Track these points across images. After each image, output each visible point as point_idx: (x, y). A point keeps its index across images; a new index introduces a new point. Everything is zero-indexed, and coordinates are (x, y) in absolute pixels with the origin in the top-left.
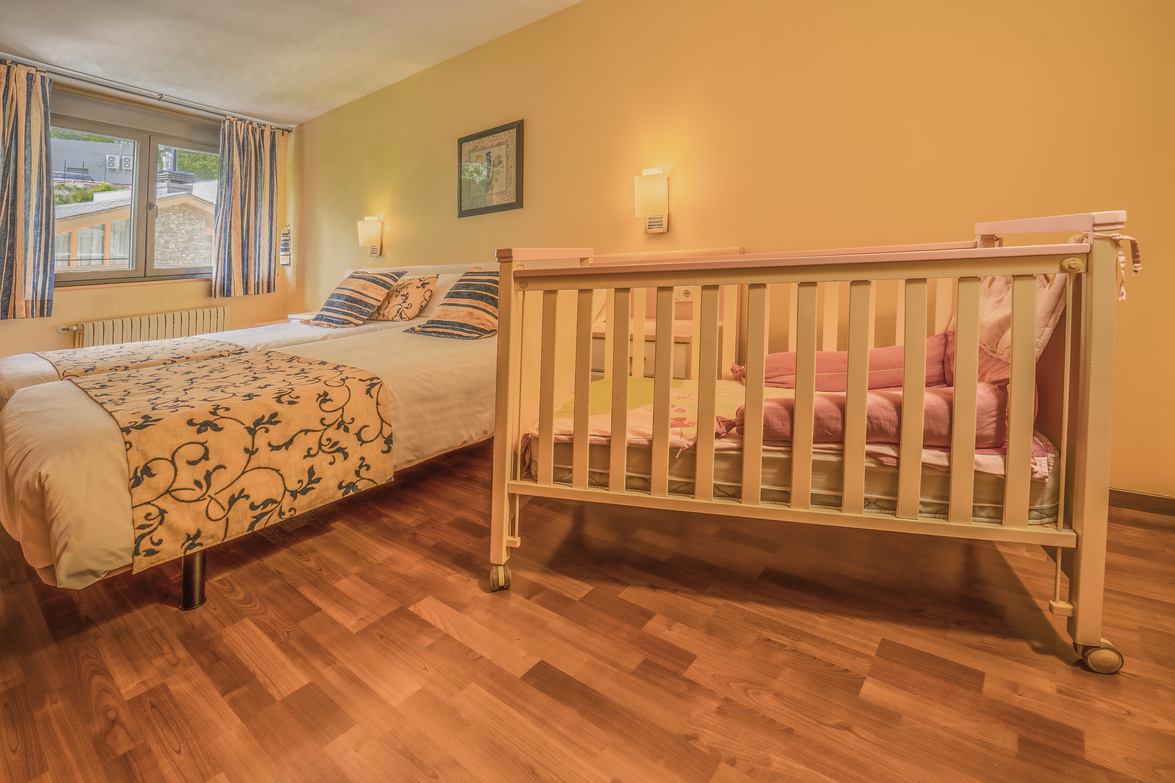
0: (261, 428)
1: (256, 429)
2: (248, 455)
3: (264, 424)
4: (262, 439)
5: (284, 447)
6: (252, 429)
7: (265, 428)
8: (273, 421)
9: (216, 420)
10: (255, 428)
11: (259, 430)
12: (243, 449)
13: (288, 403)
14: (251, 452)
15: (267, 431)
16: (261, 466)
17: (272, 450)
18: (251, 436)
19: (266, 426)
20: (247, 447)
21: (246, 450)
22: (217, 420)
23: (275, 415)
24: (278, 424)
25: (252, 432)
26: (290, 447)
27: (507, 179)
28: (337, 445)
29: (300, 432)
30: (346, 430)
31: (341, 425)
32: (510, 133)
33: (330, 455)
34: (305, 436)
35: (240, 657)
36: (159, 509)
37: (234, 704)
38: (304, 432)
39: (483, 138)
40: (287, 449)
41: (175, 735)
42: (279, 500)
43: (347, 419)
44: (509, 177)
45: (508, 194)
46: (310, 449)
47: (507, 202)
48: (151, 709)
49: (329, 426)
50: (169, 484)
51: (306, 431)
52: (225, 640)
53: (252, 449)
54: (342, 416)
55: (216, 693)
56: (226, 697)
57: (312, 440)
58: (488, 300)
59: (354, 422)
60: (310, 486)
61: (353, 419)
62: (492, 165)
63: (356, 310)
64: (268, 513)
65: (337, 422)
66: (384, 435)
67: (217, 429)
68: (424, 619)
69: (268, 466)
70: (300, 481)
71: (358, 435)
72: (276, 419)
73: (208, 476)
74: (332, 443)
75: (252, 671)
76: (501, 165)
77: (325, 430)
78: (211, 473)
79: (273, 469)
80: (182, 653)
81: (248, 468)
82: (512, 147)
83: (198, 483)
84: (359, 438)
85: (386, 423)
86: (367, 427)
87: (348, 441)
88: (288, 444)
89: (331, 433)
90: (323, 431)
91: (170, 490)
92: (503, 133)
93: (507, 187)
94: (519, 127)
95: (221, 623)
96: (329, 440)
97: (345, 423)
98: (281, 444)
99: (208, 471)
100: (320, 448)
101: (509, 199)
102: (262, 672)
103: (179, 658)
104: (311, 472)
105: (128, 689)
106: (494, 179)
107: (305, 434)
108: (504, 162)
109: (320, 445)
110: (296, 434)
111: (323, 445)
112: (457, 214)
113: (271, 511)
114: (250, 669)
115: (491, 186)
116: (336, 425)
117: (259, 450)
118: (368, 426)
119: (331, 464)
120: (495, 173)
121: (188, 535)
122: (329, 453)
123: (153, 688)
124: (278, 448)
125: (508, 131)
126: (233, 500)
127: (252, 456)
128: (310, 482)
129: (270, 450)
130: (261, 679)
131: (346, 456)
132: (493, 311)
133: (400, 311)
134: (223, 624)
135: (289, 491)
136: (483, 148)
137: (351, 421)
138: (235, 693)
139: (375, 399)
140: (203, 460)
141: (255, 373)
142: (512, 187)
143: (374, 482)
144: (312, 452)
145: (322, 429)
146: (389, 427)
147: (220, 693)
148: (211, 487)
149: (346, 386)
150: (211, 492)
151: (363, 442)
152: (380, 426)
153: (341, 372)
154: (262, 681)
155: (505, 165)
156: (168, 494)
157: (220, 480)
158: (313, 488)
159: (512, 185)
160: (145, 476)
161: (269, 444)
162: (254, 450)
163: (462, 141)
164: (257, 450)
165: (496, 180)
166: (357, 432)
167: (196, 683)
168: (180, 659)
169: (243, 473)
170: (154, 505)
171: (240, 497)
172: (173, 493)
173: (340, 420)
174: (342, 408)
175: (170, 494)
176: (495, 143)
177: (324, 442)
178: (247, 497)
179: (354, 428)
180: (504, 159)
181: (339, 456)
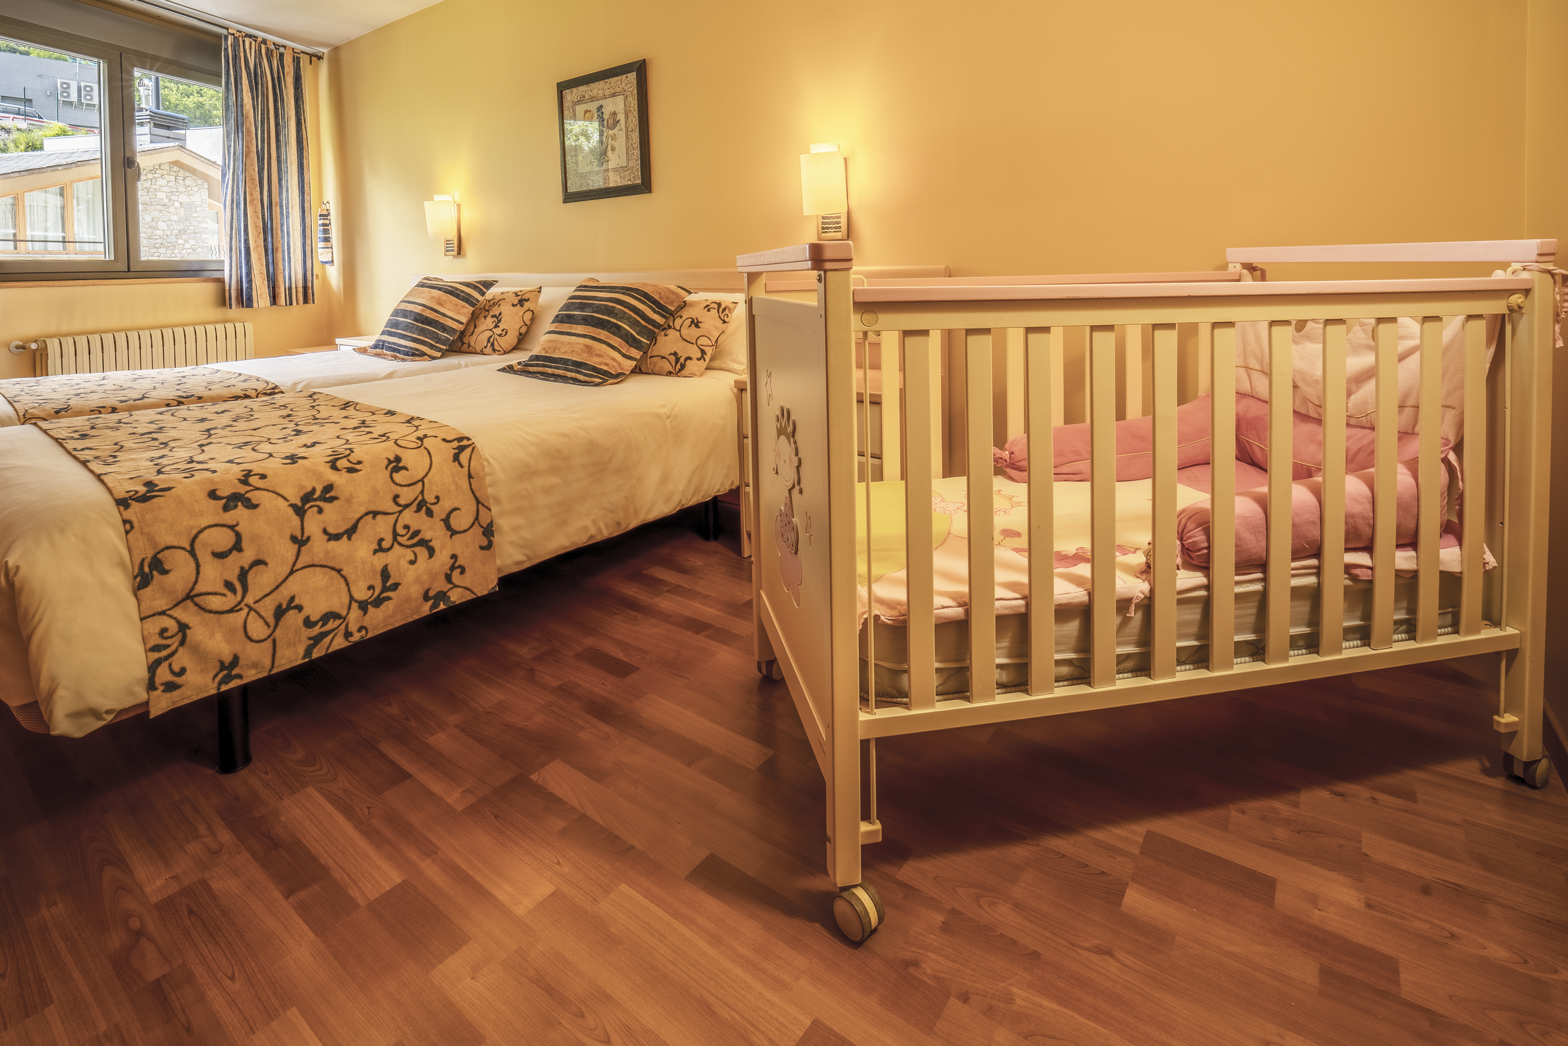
0: (312, 507)
1: (306, 508)
2: (297, 546)
3: (315, 500)
4: (313, 524)
5: (345, 536)
6: (300, 508)
7: (317, 506)
8: (327, 496)
9: (247, 492)
10: (304, 505)
11: (309, 510)
12: (288, 537)
13: (346, 470)
14: (300, 541)
15: (320, 511)
16: (316, 563)
17: (329, 540)
18: (298, 518)
19: (318, 503)
20: (294, 533)
21: (294, 539)
22: (250, 493)
23: (329, 488)
24: (335, 502)
25: (300, 511)
26: (354, 536)
27: (627, 148)
28: (418, 535)
29: (366, 514)
30: (430, 514)
31: (422, 506)
32: (628, 79)
33: (409, 551)
34: (373, 521)
35: (305, 842)
36: (178, 622)
37: (302, 909)
38: (372, 515)
39: (592, 85)
40: (349, 539)
41: (225, 954)
42: (344, 613)
43: (430, 498)
44: (630, 144)
45: (629, 171)
46: (381, 540)
47: (630, 183)
48: (189, 915)
49: (406, 506)
50: (190, 586)
51: (375, 514)
52: (283, 818)
53: (302, 536)
54: (422, 492)
55: (277, 894)
56: (290, 899)
57: (382, 527)
58: (611, 328)
59: (440, 503)
60: (385, 595)
61: (437, 498)
62: (606, 125)
63: (430, 335)
64: (329, 632)
65: (417, 502)
66: (481, 523)
67: (251, 506)
68: (551, 793)
69: (325, 564)
70: (371, 587)
71: (446, 521)
72: (332, 494)
73: (243, 575)
74: (411, 532)
75: (324, 863)
76: (618, 127)
77: (400, 512)
78: (247, 571)
79: (332, 568)
80: (226, 836)
81: (298, 566)
82: (632, 100)
83: (229, 585)
84: (448, 527)
85: (483, 505)
86: (458, 511)
87: (433, 530)
88: (351, 532)
89: (408, 517)
90: (398, 514)
91: (192, 594)
92: (619, 78)
93: (628, 160)
94: (641, 69)
95: (276, 793)
96: (407, 527)
97: (426, 502)
98: (341, 531)
99: (242, 568)
100: (395, 539)
101: (632, 179)
102: (338, 864)
103: (221, 843)
104: (385, 574)
105: (154, 887)
106: (609, 148)
107: (374, 518)
108: (622, 122)
109: (395, 534)
110: (361, 518)
111: (399, 535)
112: (561, 197)
113: (333, 630)
114: (320, 860)
115: (606, 158)
116: (414, 507)
117: (312, 539)
118: (459, 509)
119: (412, 562)
120: (610, 139)
121: (222, 663)
122: (408, 547)
123: (189, 886)
124: (336, 537)
125: (625, 76)
126: (279, 613)
127: (302, 548)
128: (385, 589)
129: (326, 540)
130: (337, 874)
131: (431, 552)
132: (619, 346)
133: (492, 340)
134: (278, 794)
135: (356, 601)
136: (592, 99)
137: (435, 501)
138: (303, 894)
139: (466, 469)
140: (234, 551)
141: (297, 425)
142: (634, 161)
143: (472, 592)
144: (385, 545)
145: (396, 511)
146: (488, 511)
147: (282, 893)
148: (249, 592)
149: (425, 448)
150: (249, 600)
151: (454, 533)
152: (475, 509)
153: (417, 427)
154: (338, 877)
155: (624, 128)
156: (189, 601)
157: (260, 582)
158: (389, 598)
159: (635, 157)
160: (155, 573)
161: (325, 531)
162: (304, 539)
163: (563, 87)
164: (308, 538)
165: (613, 149)
166: (444, 517)
167: (248, 880)
168: (223, 844)
169: (292, 572)
170: (170, 616)
171: (289, 608)
172: (196, 599)
173: (420, 498)
174: (422, 480)
175: (192, 601)
176: (608, 92)
177: (400, 530)
178: (300, 608)
179: (440, 511)
180: (621, 117)
181: (422, 552)
